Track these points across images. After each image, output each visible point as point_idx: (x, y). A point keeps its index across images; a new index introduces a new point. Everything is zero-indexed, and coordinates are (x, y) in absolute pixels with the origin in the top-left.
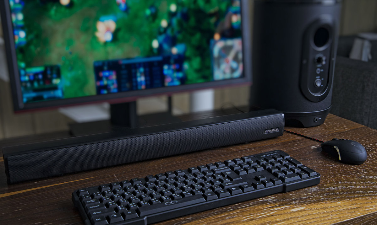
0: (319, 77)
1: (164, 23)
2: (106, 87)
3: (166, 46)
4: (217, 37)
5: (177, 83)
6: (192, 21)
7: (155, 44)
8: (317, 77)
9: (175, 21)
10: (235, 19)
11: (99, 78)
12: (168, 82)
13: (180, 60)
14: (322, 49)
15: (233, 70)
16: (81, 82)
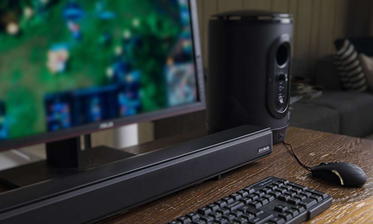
0: (281, 94)
1: (118, 50)
2: (58, 122)
3: (121, 74)
4: (170, 62)
5: (132, 111)
6: (146, 48)
7: (110, 72)
8: (280, 95)
9: (129, 48)
10: (186, 44)
11: (49, 112)
12: (124, 111)
13: (135, 87)
14: (283, 66)
15: (186, 95)
16: (29, 119)
